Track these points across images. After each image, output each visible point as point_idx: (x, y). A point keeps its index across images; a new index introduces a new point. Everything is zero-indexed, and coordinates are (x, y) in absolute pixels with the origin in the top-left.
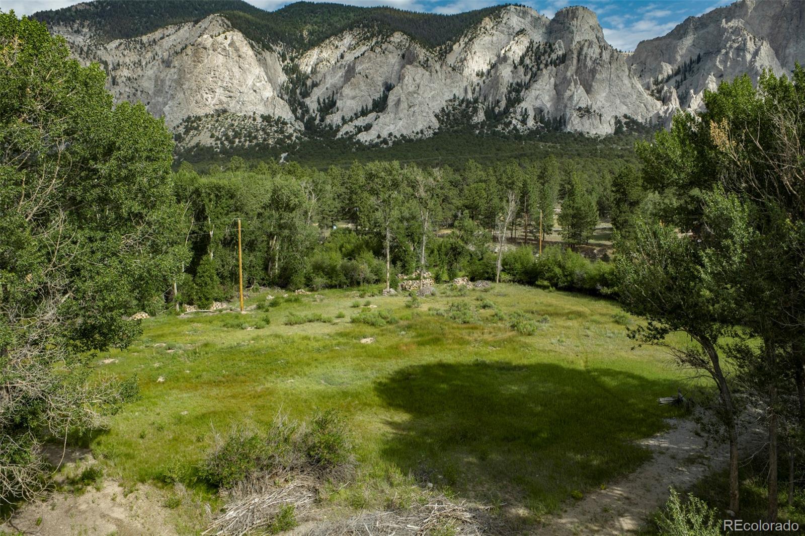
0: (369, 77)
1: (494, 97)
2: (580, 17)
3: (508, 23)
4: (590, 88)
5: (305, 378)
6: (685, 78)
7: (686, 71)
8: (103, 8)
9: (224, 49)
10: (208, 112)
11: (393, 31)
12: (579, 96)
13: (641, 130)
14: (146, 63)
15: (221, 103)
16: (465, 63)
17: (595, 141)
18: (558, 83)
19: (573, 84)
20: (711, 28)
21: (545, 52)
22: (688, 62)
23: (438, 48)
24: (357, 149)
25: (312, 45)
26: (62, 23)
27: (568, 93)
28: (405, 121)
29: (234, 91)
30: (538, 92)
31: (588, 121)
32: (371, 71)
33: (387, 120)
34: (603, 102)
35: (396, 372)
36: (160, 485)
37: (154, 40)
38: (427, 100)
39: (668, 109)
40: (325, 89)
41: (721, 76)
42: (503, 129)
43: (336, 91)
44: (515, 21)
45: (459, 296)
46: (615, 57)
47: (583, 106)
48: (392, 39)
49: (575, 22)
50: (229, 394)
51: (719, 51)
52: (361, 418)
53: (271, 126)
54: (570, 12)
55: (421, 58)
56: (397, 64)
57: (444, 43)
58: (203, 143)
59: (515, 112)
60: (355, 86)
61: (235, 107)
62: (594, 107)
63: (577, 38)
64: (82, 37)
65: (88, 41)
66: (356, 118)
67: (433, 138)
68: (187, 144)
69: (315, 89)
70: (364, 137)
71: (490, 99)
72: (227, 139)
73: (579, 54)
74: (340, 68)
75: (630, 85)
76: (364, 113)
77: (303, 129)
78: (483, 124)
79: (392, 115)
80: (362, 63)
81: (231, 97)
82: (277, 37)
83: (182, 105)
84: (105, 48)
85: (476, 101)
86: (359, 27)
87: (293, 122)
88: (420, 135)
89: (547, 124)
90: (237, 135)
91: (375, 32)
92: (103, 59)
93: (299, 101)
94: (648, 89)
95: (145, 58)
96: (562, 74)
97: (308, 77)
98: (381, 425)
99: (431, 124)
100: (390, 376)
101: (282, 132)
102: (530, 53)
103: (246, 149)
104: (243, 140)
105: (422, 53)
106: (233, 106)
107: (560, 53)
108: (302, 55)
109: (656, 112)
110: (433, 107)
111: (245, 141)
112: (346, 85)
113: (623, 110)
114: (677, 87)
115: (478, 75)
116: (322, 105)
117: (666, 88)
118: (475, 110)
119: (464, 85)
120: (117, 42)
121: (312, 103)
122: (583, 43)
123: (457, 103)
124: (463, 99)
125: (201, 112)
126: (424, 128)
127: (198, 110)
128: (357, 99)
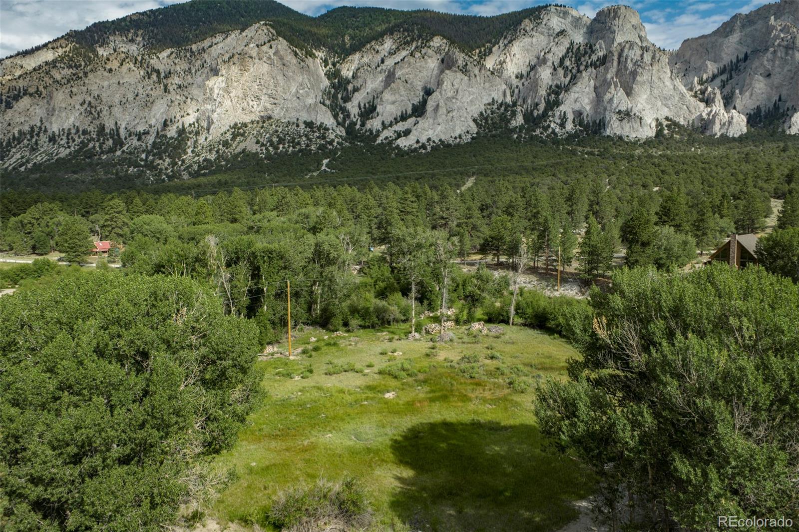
0: (409, 82)
1: (533, 99)
2: (622, 17)
3: (548, 24)
4: (631, 91)
5: (340, 433)
6: (731, 78)
7: (732, 70)
8: (156, 17)
9: (269, 58)
10: (254, 118)
11: (433, 35)
12: (618, 98)
13: (682, 132)
14: (196, 71)
15: (266, 109)
16: (504, 65)
17: (635, 144)
18: (598, 85)
19: (613, 86)
20: (759, 25)
21: (586, 53)
22: (734, 61)
23: (477, 51)
24: (396, 154)
25: (354, 49)
26: (117, 33)
27: (608, 96)
28: (444, 126)
29: (278, 98)
30: (577, 95)
31: (627, 125)
32: (411, 76)
33: (426, 125)
34: (645, 104)
35: (409, 429)
36: (243, 524)
37: (203, 48)
38: (466, 104)
39: (711, 111)
40: (365, 94)
41: (769, 75)
42: (542, 133)
43: (377, 95)
44: (555, 22)
45: (473, 343)
46: (657, 59)
47: (623, 109)
48: (431, 44)
49: (616, 22)
50: (284, 448)
51: (767, 50)
52: (379, 473)
53: (314, 132)
54: (612, 11)
55: (460, 62)
56: (436, 69)
57: (484, 46)
58: (249, 149)
59: (553, 116)
60: (395, 92)
61: (279, 114)
62: (635, 110)
63: (619, 39)
64: (136, 46)
65: (142, 49)
66: (396, 123)
67: (471, 143)
68: (234, 150)
69: (356, 94)
70: (403, 143)
71: (529, 101)
72: (271, 145)
73: (620, 55)
74: (381, 73)
75: (672, 87)
76: (404, 118)
77: (344, 134)
78: (521, 127)
79: (431, 121)
80: (402, 68)
81: (275, 104)
82: (319, 43)
83: (229, 112)
84: (158, 57)
85: (515, 104)
86: (399, 31)
87: (335, 128)
88: (458, 140)
89: (586, 127)
90: (281, 141)
91: (415, 36)
92: (156, 68)
93: (341, 106)
94: (691, 89)
95: (194, 66)
96: (602, 76)
97: (349, 82)
98: (393, 480)
99: (469, 129)
100: (404, 434)
101: (324, 138)
102: (570, 54)
103: (289, 155)
104: (286, 146)
105: (460, 58)
106: (277, 113)
107: (601, 54)
108: (344, 60)
109: (699, 114)
110: (472, 111)
111: (289, 147)
112: (386, 91)
113: (665, 112)
114: (722, 87)
115: (517, 77)
116: (363, 110)
117: (709, 89)
118: (514, 114)
119: (503, 88)
120: (168, 51)
121: (353, 107)
122: (623, 44)
123: (495, 107)
124: (502, 103)
125: (247, 119)
126: (462, 133)
127: (245, 117)
128: (397, 104)
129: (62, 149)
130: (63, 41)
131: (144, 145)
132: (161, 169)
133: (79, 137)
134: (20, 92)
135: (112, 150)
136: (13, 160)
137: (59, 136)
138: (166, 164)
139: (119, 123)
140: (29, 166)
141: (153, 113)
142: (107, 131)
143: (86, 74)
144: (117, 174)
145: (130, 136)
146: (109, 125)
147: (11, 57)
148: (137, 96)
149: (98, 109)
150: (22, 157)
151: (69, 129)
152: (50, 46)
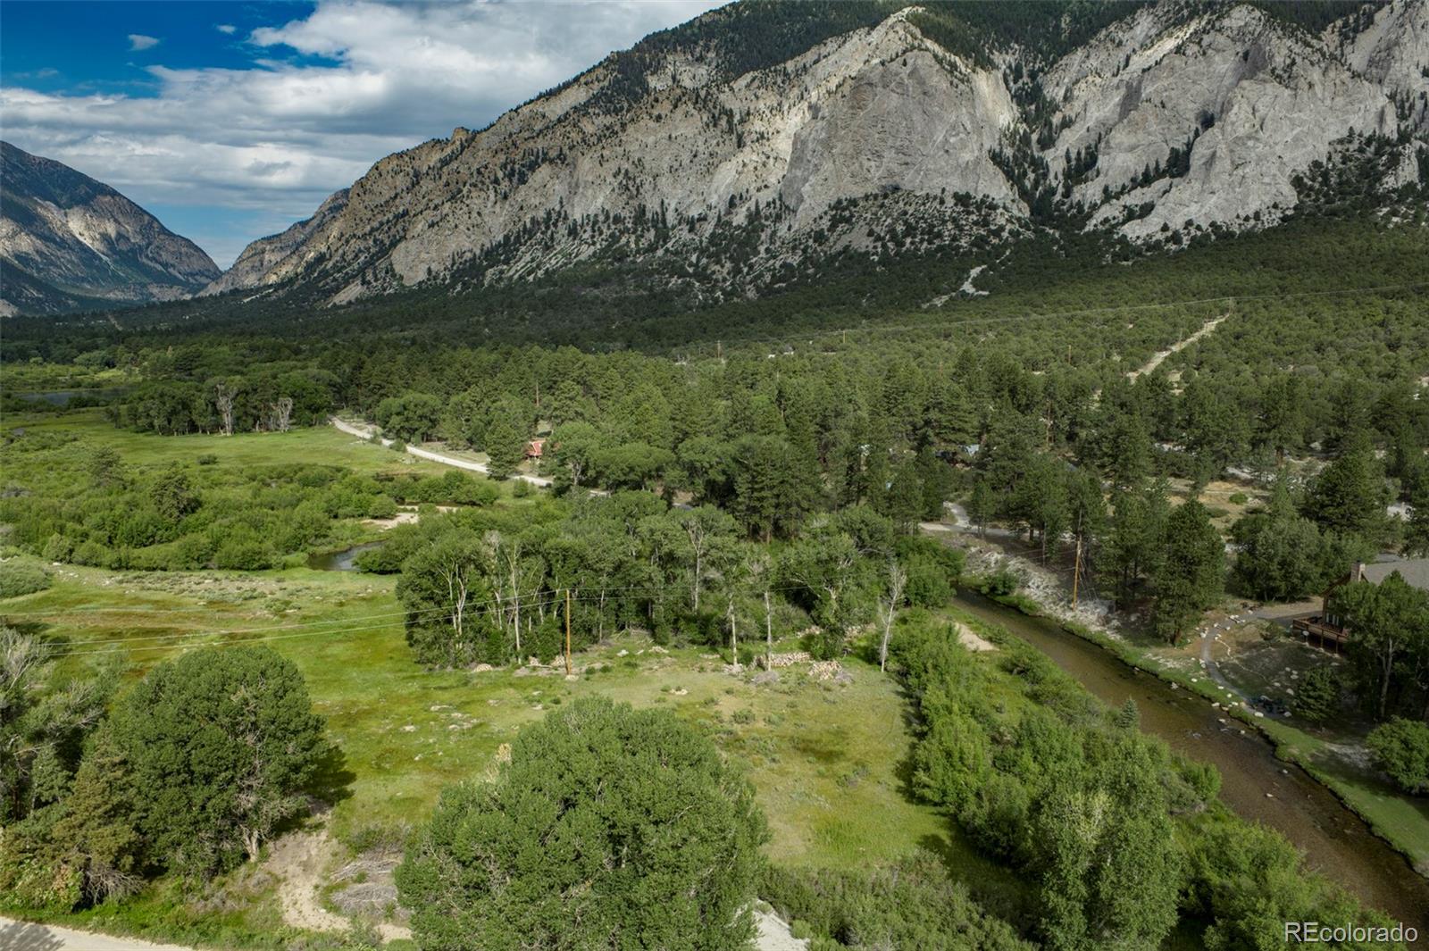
0: (1169, 105)
8: (739, 14)
9: (901, 84)
10: (869, 191)
11: (1236, 1)
15: (891, 174)
24: (1115, 255)
25: (1074, 43)
26: (679, 48)
28: (1223, 195)
29: (913, 153)
32: (1173, 94)
33: (1186, 196)
37: (804, 66)
38: (1279, 147)
40: (1084, 130)
43: (1105, 133)
48: (1226, 22)
53: (969, 213)
55: (1280, 60)
56: (1230, 73)
57: (1355, 11)
58: (854, 245)
60: (1135, 127)
61: (912, 181)
64: (706, 67)
66: (1131, 190)
67: (1278, 228)
68: (831, 247)
69: (1066, 132)
70: (1135, 231)
72: (892, 238)
74: (1118, 87)
76: (1146, 180)
77: (1027, 215)
78: (1406, 190)
79: (1197, 185)
80: (1155, 79)
81: (907, 164)
82: (1008, 37)
83: (829, 182)
84: (732, 89)
85: (1403, 138)
87: (1009, 204)
88: (1252, 222)
90: (910, 230)
91: (1200, 7)
92: (727, 107)
93: (1033, 156)
95: (788, 98)
97: (1055, 108)
99: (1280, 199)
101: (985, 223)
103: (921, 257)
104: (918, 239)
105: (1281, 48)
106: (909, 181)
108: (1052, 66)
110: (1293, 160)
111: (922, 241)
112: (1120, 126)
116: (1073, 164)
120: (749, 77)
121: (1056, 160)
123: (1355, 145)
124: (1372, 136)
125: (857, 192)
126: (1264, 207)
127: (855, 188)
128: (1139, 151)
129: (584, 247)
130: (601, 71)
131: (697, 238)
132: (717, 281)
133: (609, 228)
134: (538, 157)
135: (652, 248)
136: (521, 264)
137: (582, 226)
138: (725, 271)
139: (666, 201)
140: (540, 273)
141: (714, 186)
142: (649, 215)
143: (623, 126)
144: (651, 289)
145: (680, 223)
146: (652, 206)
147: (531, 101)
148: (695, 156)
149: (638, 181)
150: (533, 260)
151: (596, 216)
152: (583, 80)
